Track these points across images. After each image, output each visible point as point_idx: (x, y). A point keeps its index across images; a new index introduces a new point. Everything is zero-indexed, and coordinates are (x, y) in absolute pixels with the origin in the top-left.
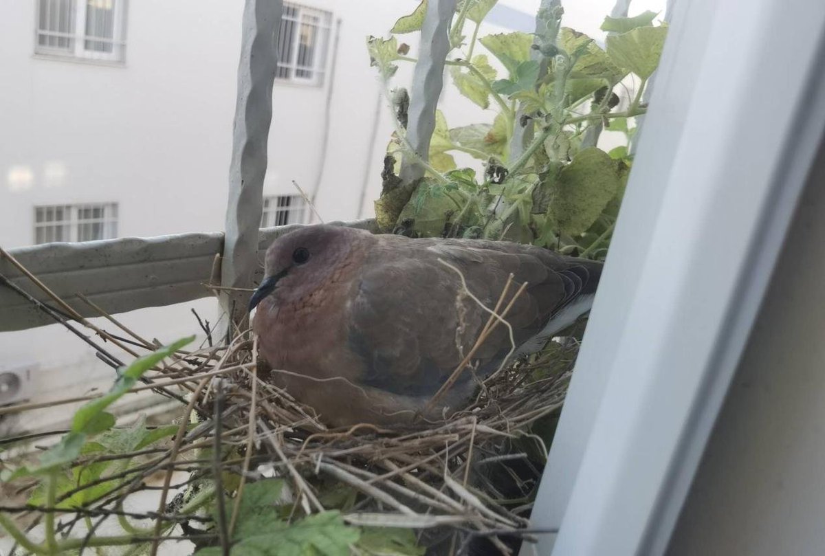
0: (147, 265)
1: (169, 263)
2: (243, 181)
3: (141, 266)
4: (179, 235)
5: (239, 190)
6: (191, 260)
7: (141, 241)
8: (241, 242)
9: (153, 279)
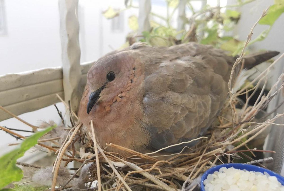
0: (23, 88)
1: (35, 86)
2: (68, 35)
3: (18, 89)
4: (37, 70)
5: (67, 41)
6: (47, 83)
7: (16, 75)
8: (72, 70)
9: (27, 96)
